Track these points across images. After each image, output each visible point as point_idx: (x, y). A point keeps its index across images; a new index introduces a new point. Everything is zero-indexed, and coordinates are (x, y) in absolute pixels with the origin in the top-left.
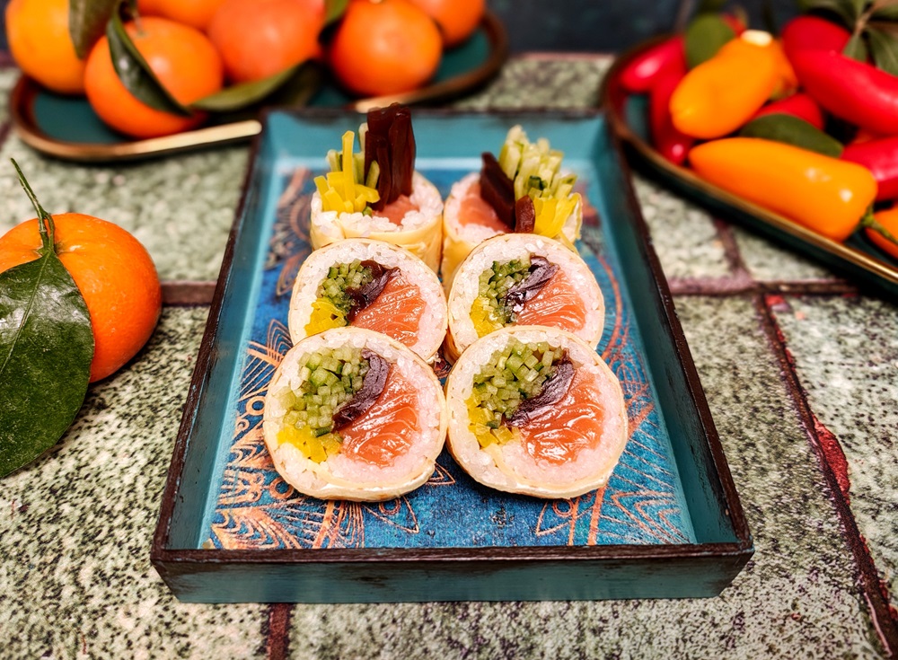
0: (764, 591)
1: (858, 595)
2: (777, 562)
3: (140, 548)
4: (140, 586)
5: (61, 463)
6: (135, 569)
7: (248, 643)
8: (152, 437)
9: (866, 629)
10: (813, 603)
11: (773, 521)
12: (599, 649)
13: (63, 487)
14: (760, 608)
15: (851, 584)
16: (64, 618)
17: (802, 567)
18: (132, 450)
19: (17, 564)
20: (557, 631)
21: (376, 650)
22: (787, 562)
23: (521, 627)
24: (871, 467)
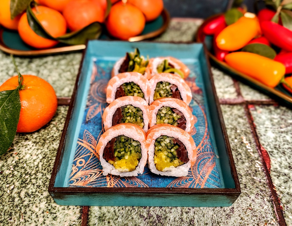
0: (241, 201)
1: (271, 202)
2: (245, 191)
3: (40, 186)
4: (40, 198)
5: (14, 158)
6: (39, 192)
7: (75, 216)
8: (44, 149)
9: (272, 213)
10: (256, 205)
11: (245, 179)
12: (188, 218)
13: (14, 166)
14: (239, 206)
15: (269, 199)
16: (16, 208)
17: (253, 193)
18: (37, 154)
20: (174, 212)
21: (117, 218)
22: (249, 192)
23: (163, 211)
24: (278, 162)
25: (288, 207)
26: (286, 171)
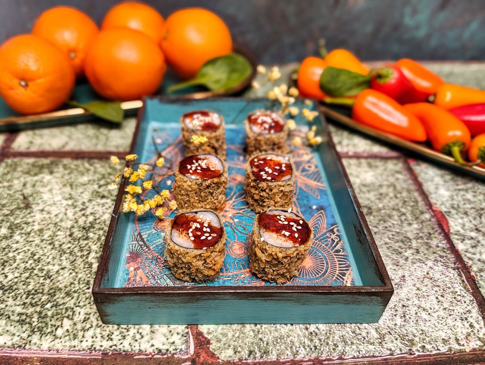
0: (413, 268)
1: (457, 270)
2: (418, 257)
5: (87, 218)
9: (461, 282)
10: (436, 273)
11: (415, 242)
13: (89, 227)
14: (412, 274)
15: (453, 266)
17: (430, 259)
19: (70, 255)
22: (423, 257)
24: (459, 223)
25: (482, 276)
26: (473, 234)
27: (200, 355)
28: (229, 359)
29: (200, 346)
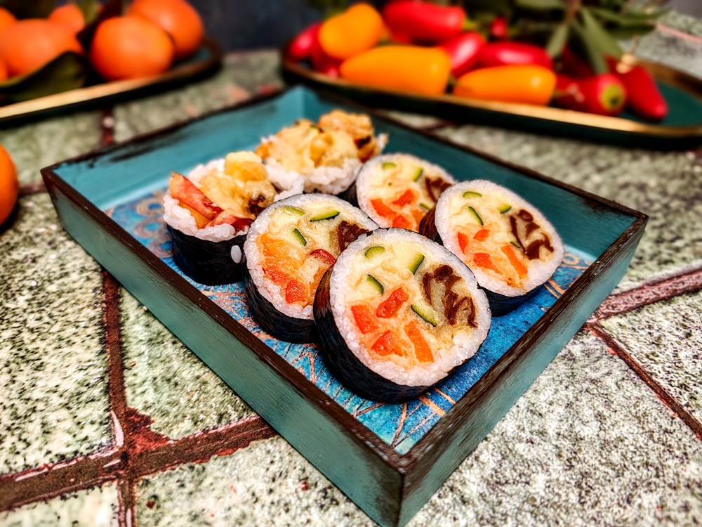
27: (136, 443)
28: (186, 436)
29: (133, 431)
